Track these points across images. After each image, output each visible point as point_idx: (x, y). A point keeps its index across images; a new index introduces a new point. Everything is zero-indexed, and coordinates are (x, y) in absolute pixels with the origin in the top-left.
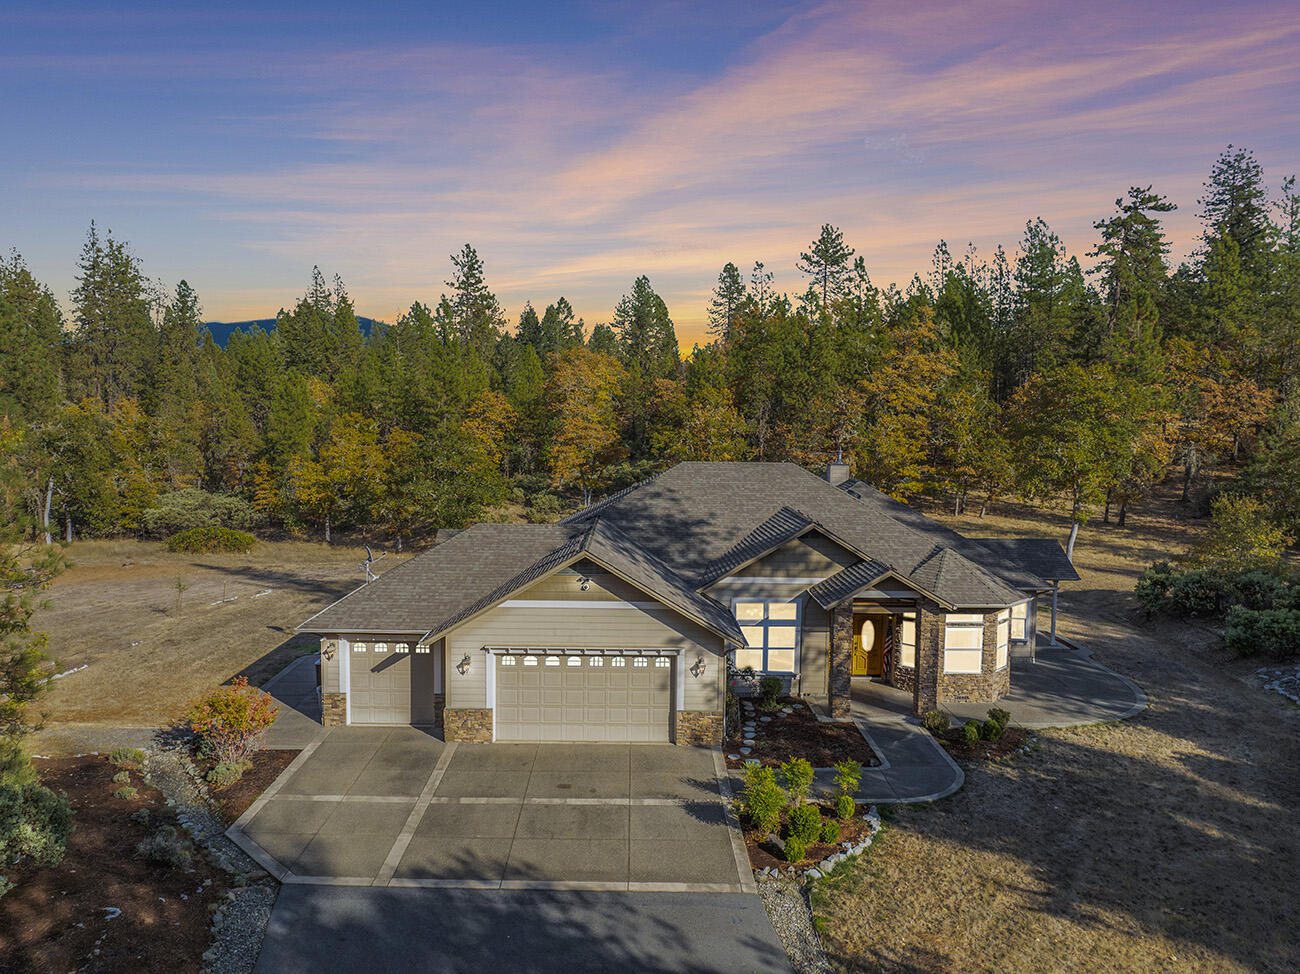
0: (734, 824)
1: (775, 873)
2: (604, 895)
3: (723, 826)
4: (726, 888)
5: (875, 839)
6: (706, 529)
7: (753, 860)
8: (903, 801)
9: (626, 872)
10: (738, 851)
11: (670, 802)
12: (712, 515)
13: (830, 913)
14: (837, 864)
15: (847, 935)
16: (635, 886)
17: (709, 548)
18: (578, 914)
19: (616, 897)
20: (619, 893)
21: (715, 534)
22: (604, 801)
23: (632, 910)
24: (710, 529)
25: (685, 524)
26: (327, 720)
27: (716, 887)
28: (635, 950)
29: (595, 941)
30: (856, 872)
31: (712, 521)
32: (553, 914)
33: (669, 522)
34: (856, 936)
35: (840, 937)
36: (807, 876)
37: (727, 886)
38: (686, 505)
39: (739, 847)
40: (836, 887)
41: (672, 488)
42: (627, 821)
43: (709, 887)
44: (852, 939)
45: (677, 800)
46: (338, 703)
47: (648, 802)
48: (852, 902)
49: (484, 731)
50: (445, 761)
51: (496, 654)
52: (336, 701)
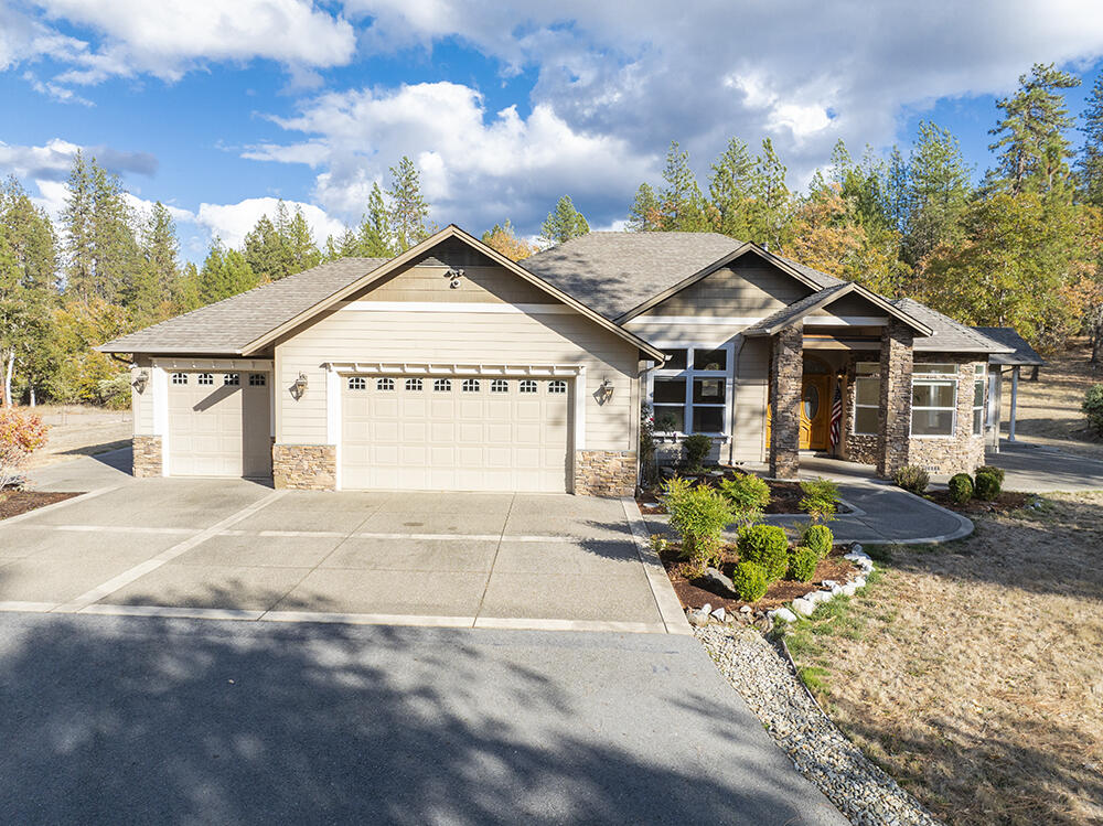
0: (653, 561)
1: (720, 613)
2: (430, 631)
3: (637, 563)
4: (641, 627)
5: (869, 579)
6: (616, 286)
7: (683, 598)
8: (898, 542)
9: (476, 605)
10: (659, 587)
11: (559, 539)
12: (625, 275)
13: (825, 664)
14: (820, 605)
15: (865, 695)
16: (485, 622)
17: (620, 302)
18: (374, 658)
19: (449, 636)
20: (457, 632)
21: (628, 291)
22: (464, 537)
23: (471, 653)
24: (623, 286)
25: (593, 282)
26: (138, 469)
27: (622, 626)
28: (463, 711)
29: (392, 696)
30: (852, 616)
31: (624, 279)
32: (330, 655)
33: (575, 280)
34: (883, 696)
35: (853, 695)
36: (774, 619)
37: (642, 624)
38: (595, 266)
39: (660, 582)
40: (825, 631)
41: (579, 252)
42: (492, 556)
43: (612, 626)
44: (876, 700)
45: (569, 538)
46: (151, 448)
47: (525, 539)
48: (858, 650)
49: (325, 474)
50: (262, 503)
51: (339, 373)
52: (148, 445)
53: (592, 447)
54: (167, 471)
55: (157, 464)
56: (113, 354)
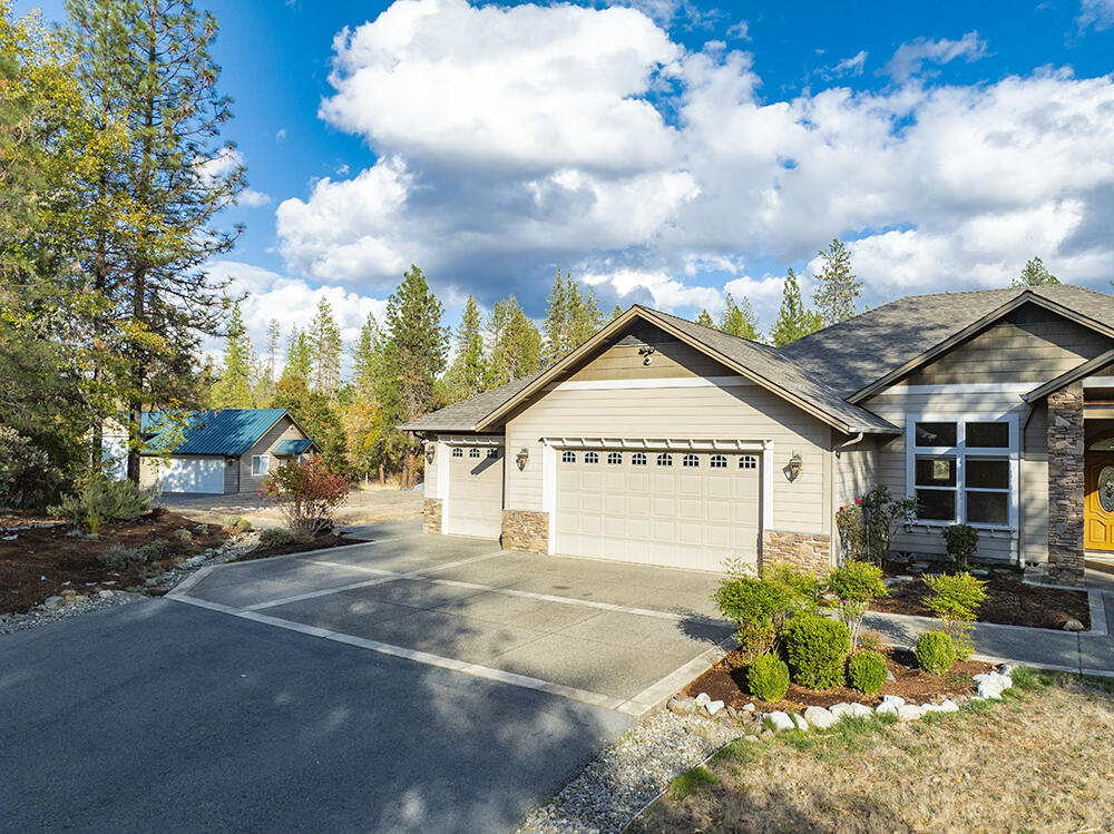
0: (728, 647)
1: (716, 706)
3: (707, 644)
5: (970, 707)
7: (698, 685)
8: (1086, 672)
10: (686, 670)
16: (473, 669)
22: (584, 603)
36: (765, 722)
43: (573, 693)
46: (435, 509)
47: (637, 611)
49: (539, 539)
50: (476, 559)
51: (554, 447)
52: (433, 507)
53: (781, 527)
54: (445, 530)
55: (438, 523)
56: (414, 431)
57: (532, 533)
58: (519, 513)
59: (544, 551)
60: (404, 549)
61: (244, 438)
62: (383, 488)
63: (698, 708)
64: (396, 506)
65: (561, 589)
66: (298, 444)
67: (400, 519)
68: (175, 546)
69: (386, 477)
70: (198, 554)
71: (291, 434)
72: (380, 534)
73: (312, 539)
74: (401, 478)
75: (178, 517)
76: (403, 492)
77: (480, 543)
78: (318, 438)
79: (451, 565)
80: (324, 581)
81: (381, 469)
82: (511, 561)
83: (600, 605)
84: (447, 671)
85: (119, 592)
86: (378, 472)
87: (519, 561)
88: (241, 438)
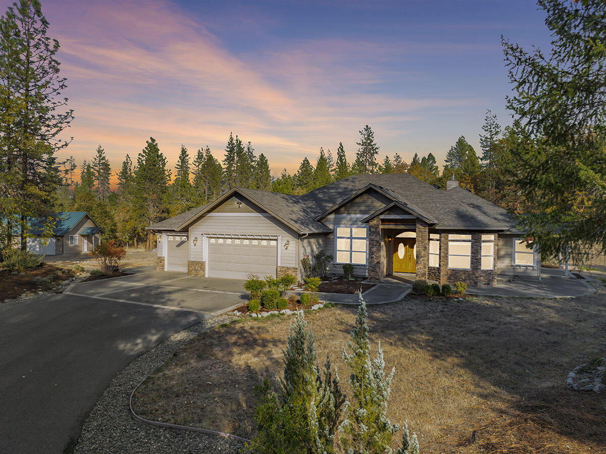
1: (239, 313)
26: (158, 268)
47: (229, 293)
49: (201, 271)
50: (178, 279)
51: (207, 237)
52: (161, 260)
53: (283, 265)
54: (166, 269)
55: (163, 266)
56: (153, 230)
57: (199, 269)
58: (194, 262)
59: (204, 276)
60: (148, 277)
61: (65, 227)
62: (137, 251)
63: (234, 314)
64: (144, 260)
65: (205, 288)
66: (93, 229)
67: (147, 265)
68: (57, 277)
69: (138, 244)
70: (66, 280)
71: (88, 225)
72: (138, 272)
73: (111, 273)
74: (146, 245)
75: (51, 266)
76: (147, 253)
77: (179, 274)
78: (102, 226)
79: (168, 282)
80: (119, 287)
81: (135, 241)
82: (191, 280)
83: (217, 292)
84: (164, 309)
85: (45, 292)
86: (133, 242)
87: (194, 279)
88: (63, 227)
